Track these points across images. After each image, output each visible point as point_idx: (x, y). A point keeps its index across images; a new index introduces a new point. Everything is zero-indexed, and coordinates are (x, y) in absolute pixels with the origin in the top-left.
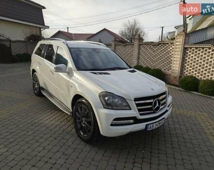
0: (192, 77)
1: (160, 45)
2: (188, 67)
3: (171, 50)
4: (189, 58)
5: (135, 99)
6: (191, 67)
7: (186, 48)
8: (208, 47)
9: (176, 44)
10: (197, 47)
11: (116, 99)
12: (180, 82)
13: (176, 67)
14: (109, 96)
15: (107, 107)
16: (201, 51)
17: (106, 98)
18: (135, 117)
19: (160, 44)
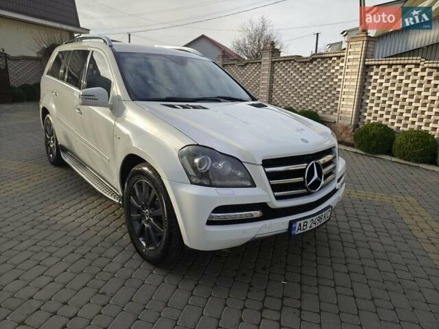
0: (380, 125)
1: (315, 63)
2: (373, 105)
3: (337, 70)
4: (374, 88)
5: (263, 161)
6: (377, 105)
7: (368, 66)
8: (414, 62)
9: (349, 57)
10: (391, 62)
11: (218, 161)
12: (356, 138)
13: (347, 106)
14: (203, 154)
15: (198, 181)
16: (400, 71)
17: (197, 161)
18: (265, 204)
19: (315, 59)
